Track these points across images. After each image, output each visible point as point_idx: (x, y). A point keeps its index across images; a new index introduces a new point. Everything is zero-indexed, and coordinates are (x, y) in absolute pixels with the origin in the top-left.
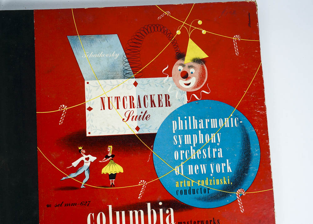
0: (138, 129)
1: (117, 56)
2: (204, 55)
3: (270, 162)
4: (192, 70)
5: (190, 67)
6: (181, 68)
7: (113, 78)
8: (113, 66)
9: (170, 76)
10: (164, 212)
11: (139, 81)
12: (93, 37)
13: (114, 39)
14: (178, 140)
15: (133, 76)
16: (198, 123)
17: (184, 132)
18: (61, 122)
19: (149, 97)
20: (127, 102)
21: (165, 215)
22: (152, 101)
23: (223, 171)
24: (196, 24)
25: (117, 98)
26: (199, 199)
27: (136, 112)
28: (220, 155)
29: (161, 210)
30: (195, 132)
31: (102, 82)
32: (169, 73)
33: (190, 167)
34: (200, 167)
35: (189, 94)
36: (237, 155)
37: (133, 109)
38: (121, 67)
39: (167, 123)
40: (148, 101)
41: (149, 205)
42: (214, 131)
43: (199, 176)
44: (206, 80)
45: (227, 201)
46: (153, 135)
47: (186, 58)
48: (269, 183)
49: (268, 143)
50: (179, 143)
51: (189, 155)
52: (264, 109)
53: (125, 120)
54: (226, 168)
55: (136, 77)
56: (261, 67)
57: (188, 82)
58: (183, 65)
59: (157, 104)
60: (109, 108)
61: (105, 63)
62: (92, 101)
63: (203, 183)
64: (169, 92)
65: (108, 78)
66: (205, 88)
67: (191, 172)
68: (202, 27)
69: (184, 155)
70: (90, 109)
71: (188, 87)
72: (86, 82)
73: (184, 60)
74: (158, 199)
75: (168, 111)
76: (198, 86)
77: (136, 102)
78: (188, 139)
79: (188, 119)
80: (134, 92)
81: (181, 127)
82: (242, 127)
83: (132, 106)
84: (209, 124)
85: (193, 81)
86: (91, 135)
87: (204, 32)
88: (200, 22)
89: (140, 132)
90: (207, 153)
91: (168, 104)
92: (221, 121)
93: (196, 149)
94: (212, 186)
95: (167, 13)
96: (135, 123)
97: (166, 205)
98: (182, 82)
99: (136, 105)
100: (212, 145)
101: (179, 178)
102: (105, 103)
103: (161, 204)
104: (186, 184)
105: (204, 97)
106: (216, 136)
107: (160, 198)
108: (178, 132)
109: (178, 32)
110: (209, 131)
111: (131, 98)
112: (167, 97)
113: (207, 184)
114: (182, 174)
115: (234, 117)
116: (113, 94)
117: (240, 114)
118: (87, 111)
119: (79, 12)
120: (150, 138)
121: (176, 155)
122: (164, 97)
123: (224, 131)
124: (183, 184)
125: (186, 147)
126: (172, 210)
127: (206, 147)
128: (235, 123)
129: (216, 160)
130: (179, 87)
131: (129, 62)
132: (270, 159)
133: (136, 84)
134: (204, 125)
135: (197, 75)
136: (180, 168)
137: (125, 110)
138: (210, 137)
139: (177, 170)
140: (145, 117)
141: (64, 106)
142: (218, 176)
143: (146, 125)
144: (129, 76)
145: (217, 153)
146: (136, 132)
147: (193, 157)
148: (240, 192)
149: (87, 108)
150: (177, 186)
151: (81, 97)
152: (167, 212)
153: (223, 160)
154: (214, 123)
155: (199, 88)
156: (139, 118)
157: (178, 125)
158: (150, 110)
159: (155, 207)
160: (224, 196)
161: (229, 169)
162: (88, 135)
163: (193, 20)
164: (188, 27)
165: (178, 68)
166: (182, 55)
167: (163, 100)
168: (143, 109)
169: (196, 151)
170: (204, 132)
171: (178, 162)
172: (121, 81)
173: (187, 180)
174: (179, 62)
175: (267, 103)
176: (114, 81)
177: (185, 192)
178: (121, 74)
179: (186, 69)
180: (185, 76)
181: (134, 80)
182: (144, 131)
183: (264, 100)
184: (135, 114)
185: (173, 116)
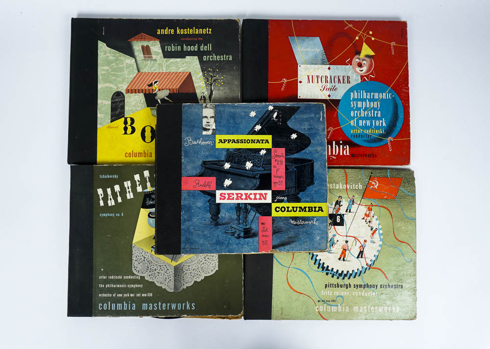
0: (329, 96)
1: (319, 50)
2: (372, 53)
3: (409, 122)
4: (365, 62)
5: (363, 60)
6: (357, 60)
7: (315, 64)
8: (316, 56)
9: (351, 65)
10: (343, 147)
11: (331, 66)
12: (304, 38)
13: (317, 40)
14: (354, 104)
15: (328, 63)
16: (367, 95)
17: (357, 100)
18: (283, 89)
19: (337, 77)
20: (324, 79)
21: (343, 150)
22: (339, 80)
23: (380, 125)
24: (368, 34)
25: (318, 77)
26: (365, 141)
27: (329, 85)
28: (379, 115)
29: (341, 146)
30: (365, 100)
31: (308, 66)
32: (350, 63)
33: (360, 121)
34: (366, 122)
35: (362, 77)
36: (390, 116)
37: (327, 84)
38: (321, 57)
39: (347, 94)
40: (336, 80)
41: (334, 142)
42: (376, 100)
43: (366, 127)
44: (373, 69)
45: (382, 143)
46: (340, 100)
47: (361, 54)
48: (408, 135)
49: (409, 110)
50: (354, 106)
51: (360, 114)
52: (408, 89)
53: (322, 90)
54: (382, 123)
55: (330, 64)
56: (408, 63)
57: (361, 69)
58: (359, 59)
59: (342, 82)
60: (312, 82)
61: (311, 55)
62: (302, 78)
63: (368, 132)
64: (349, 75)
65: (312, 64)
66: (372, 74)
67: (360, 124)
68: (372, 35)
69: (357, 113)
70: (301, 82)
71: (362, 72)
72: (299, 65)
73: (360, 55)
74: (340, 139)
75: (349, 86)
76: (368, 71)
77: (329, 79)
78: (360, 104)
79: (360, 92)
80: (328, 73)
81: (356, 97)
82: (394, 99)
83: (326, 81)
84: (373, 96)
85: (365, 69)
86: (301, 98)
87: (373, 39)
88: (371, 33)
89: (331, 98)
90: (371, 114)
91: (349, 82)
92: (381, 94)
93: (364, 110)
94: (374, 134)
95: (351, 26)
96: (328, 93)
97: (344, 144)
98: (358, 69)
99: (329, 81)
100: (375, 109)
101: (353, 128)
102: (310, 79)
103: (341, 142)
104: (357, 131)
105: (371, 79)
106: (377, 103)
107: (341, 138)
108: (354, 100)
109: (357, 38)
110: (373, 100)
111: (326, 77)
112: (348, 78)
113: (370, 132)
114: (355, 125)
115: (389, 93)
116: (315, 74)
117: (393, 91)
118: (299, 83)
119: (297, 22)
120: (336, 102)
121: (352, 114)
122: (346, 77)
123: (382, 101)
124: (355, 132)
125: (359, 109)
126: (348, 146)
127: (371, 110)
128: (389, 96)
129: (376, 118)
130: (356, 72)
131: (326, 54)
132: (409, 120)
133: (329, 68)
134: (370, 97)
135: (368, 65)
136: (354, 121)
137: (322, 84)
138: (374, 104)
139: (352, 123)
140: (334, 89)
141: (285, 80)
142: (377, 128)
143: (335, 94)
144: (325, 63)
145: (377, 114)
146: (328, 98)
147: (362, 115)
148: (390, 139)
149: (299, 81)
150: (352, 132)
151: (295, 74)
152: (345, 147)
153: (380, 119)
154: (376, 96)
155: (368, 74)
156: (330, 89)
157: (354, 95)
158: (337, 85)
159: (338, 144)
160: (381, 140)
161: (384, 123)
162: (299, 98)
163: (366, 31)
164: (363, 35)
165: (356, 60)
166: (359, 53)
167: (346, 79)
168: (333, 84)
169: (364, 112)
170: (370, 100)
171: (353, 118)
172: (320, 66)
173: (358, 129)
174: (357, 56)
175: (410, 85)
176: (316, 66)
177: (356, 136)
178: (320, 62)
179: (361, 61)
180: (360, 65)
181: (328, 66)
182: (333, 97)
183: (408, 83)
184: (328, 87)
185: (351, 90)
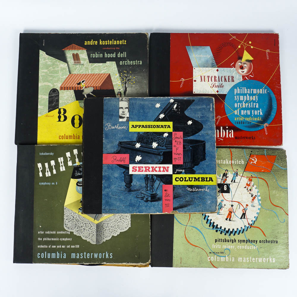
0: (218, 91)
1: (209, 56)
2: (251, 58)
3: (281, 111)
4: (245, 65)
5: (244, 64)
6: (240, 64)
7: (207, 67)
8: (207, 61)
9: (235, 67)
10: (229, 132)
11: (219, 69)
12: (198, 47)
13: (208, 49)
14: (237, 98)
15: (217, 66)
16: (247, 91)
17: (240, 95)
18: (181, 86)
19: (224, 77)
20: (213, 79)
21: (229, 133)
22: (225, 79)
23: (258, 114)
24: (248, 43)
25: (208, 77)
26: (246, 127)
27: (217, 83)
28: (257, 106)
29: (227, 131)
30: (246, 95)
31: (201, 68)
32: (234, 66)
33: (242, 111)
34: (247, 112)
35: (243, 77)
36: (266, 107)
37: (216, 82)
38: (211, 62)
39: (232, 90)
40: (223, 79)
41: (222, 128)
42: (255, 95)
43: (246, 116)
44: (252, 70)
45: (260, 129)
46: (225, 95)
47: (243, 59)
48: (280, 121)
49: (281, 102)
50: (237, 100)
51: (242, 105)
52: (280, 86)
53: (212, 87)
54: (259, 113)
55: (218, 67)
56: (279, 66)
57: (243, 71)
58: (241, 63)
59: (227, 81)
60: (204, 81)
61: (203, 60)
62: (196, 77)
63: (248, 119)
64: (234, 75)
65: (204, 67)
66: (251, 74)
67: (242, 114)
68: (251, 45)
69: (239, 105)
70: (195, 81)
71: (244, 73)
72: (194, 68)
73: (242, 60)
74: (226, 125)
75: (233, 84)
76: (248, 72)
77: (217, 79)
78: (242, 98)
79: (242, 89)
80: (216, 74)
81: (239, 92)
82: (269, 94)
83: (215, 80)
84: (253, 91)
85: (245, 70)
86: (196, 93)
87: (252, 47)
88: (250, 42)
89: (219, 93)
90: (251, 105)
91: (233, 81)
92: (258, 90)
93: (245, 103)
94: (252, 121)
95: (234, 37)
96: (217, 89)
97: (230, 129)
98: (240, 71)
99: (217, 80)
100: (254, 102)
101: (237, 116)
102: (202, 79)
103: (227, 127)
104: (240, 119)
105: (251, 78)
106: (256, 97)
107: (227, 124)
108: (237, 94)
109: (239, 47)
110: (252, 95)
111: (215, 77)
112: (233, 77)
113: (250, 120)
114: (238, 114)
115: (265, 89)
116: (206, 75)
117: (268, 87)
118: (194, 82)
119: (192, 35)
120: (223, 96)
121: (236, 105)
122: (231, 77)
123: (260, 95)
124: (238, 119)
125: (241, 102)
126: (232, 131)
127: (250, 102)
128: (265, 91)
129: (255, 109)
130: (239, 73)
131: (215, 60)
132: (281, 110)
133: (217, 70)
134: (250, 92)
135: (248, 68)
136: (237, 111)
137: (212, 83)
138: (253, 98)
139: (236, 112)
140: (221, 86)
141: (183, 80)
142: (255, 116)
143: (222, 90)
144: (215, 66)
145: (255, 105)
146: (217, 93)
147: (244, 106)
148: (266, 125)
149: (194, 80)
150: (235, 120)
151: (191, 75)
152: (230, 131)
153: (258, 109)
154: (255, 91)
155: (248, 74)
156: (218, 86)
157: (237, 91)
158: (224, 83)
159: (224, 129)
160: (258, 126)
161: (261, 113)
162: (194, 93)
163: (247, 41)
164: (244, 44)
165: (239, 64)
167: (231, 79)
168: (221, 82)
169: (245, 104)
170: (250, 95)
171: (237, 109)
172: (210, 68)
173: (240, 117)
174: (239, 61)
175: (281, 83)
176: (207, 69)
177: (239, 123)
178: (211, 65)
179: (242, 65)
180: (242, 68)
181: (217, 68)
183: (280, 81)
184: (217, 85)
185: (235, 87)
